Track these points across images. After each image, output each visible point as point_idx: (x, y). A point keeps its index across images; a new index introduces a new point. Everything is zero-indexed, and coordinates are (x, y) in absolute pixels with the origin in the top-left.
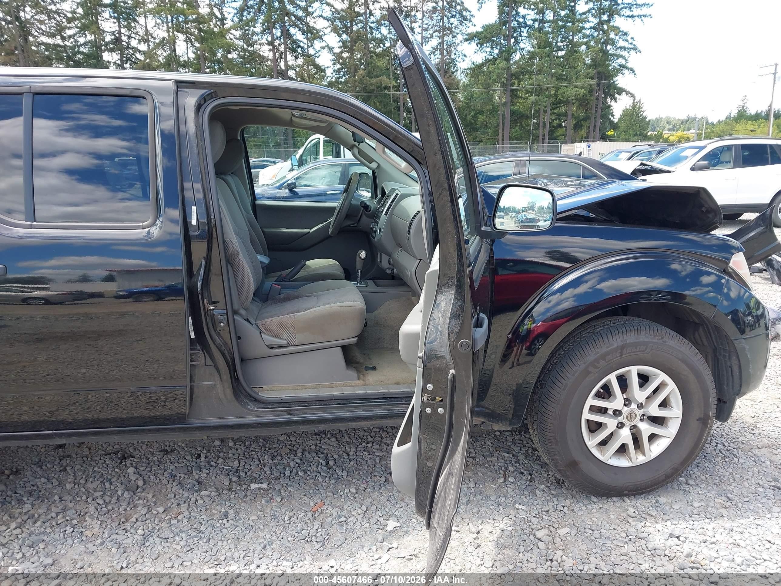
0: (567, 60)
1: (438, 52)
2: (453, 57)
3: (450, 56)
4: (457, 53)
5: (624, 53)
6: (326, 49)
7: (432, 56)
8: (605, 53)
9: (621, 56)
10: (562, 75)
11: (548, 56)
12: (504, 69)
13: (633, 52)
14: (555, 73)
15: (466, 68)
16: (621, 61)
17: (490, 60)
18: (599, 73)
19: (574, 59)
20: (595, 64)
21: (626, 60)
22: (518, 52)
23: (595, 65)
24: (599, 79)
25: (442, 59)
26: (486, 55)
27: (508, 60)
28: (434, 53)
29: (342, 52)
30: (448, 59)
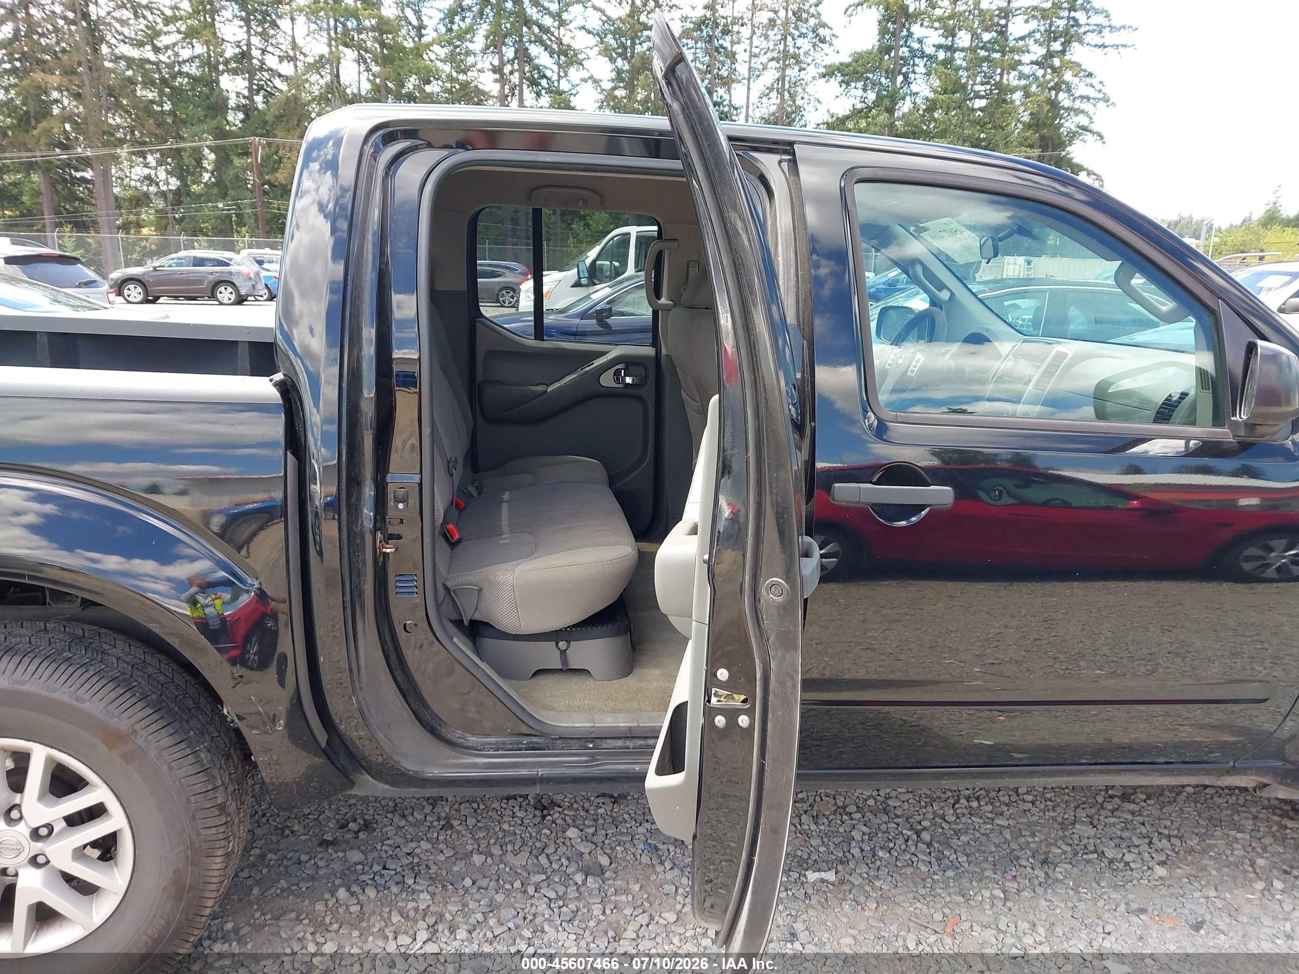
0: (991, 115)
1: (774, 94)
2: (799, 102)
3: (794, 101)
4: (806, 97)
5: (1086, 106)
6: (590, 81)
7: (765, 99)
8: (1054, 105)
9: (1082, 112)
10: (978, 139)
11: (959, 107)
12: (886, 126)
13: (1101, 105)
14: (969, 136)
15: (821, 121)
16: (1083, 120)
17: (861, 111)
18: (1042, 138)
19: (1002, 113)
20: (1036, 123)
21: (1091, 118)
22: (908, 98)
23: (1037, 125)
24: (1044, 148)
25: (781, 107)
26: (854, 101)
27: (891, 111)
28: (768, 94)
29: (615, 88)
30: (790, 106)
